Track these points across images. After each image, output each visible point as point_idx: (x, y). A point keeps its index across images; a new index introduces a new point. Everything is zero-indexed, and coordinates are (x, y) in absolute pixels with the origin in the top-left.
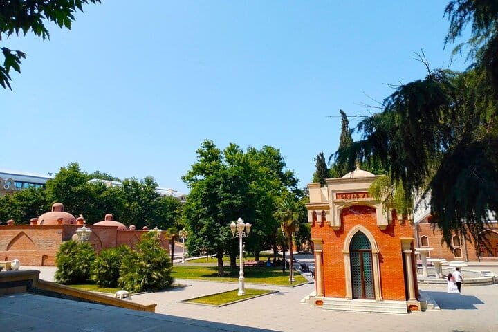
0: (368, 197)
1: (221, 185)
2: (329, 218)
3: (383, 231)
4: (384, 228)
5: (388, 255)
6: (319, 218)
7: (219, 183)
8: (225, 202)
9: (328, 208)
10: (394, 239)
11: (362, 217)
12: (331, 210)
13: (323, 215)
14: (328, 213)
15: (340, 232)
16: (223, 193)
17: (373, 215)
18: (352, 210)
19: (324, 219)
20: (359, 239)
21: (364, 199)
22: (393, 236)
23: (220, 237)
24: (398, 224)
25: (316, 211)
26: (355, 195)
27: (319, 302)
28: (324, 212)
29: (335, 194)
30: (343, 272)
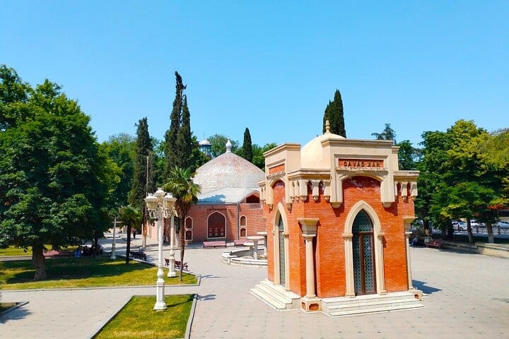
0: (374, 166)
1: (54, 138)
2: (327, 191)
3: (387, 209)
4: (389, 206)
5: (391, 238)
6: (315, 191)
7: (49, 134)
8: (63, 165)
9: (328, 177)
10: (396, 219)
11: (365, 191)
12: (333, 181)
13: (321, 186)
14: (328, 184)
15: (339, 210)
16: (58, 151)
17: (376, 189)
18: (354, 182)
19: (321, 192)
20: (363, 218)
21: (369, 169)
22: (396, 215)
23: (52, 218)
24: (401, 201)
25: (313, 181)
26: (361, 163)
27: (313, 306)
28: (321, 182)
29: (337, 159)
30: (342, 262)
